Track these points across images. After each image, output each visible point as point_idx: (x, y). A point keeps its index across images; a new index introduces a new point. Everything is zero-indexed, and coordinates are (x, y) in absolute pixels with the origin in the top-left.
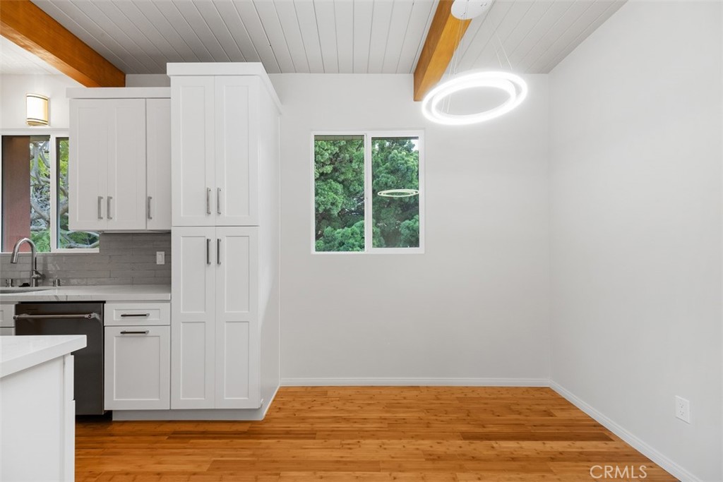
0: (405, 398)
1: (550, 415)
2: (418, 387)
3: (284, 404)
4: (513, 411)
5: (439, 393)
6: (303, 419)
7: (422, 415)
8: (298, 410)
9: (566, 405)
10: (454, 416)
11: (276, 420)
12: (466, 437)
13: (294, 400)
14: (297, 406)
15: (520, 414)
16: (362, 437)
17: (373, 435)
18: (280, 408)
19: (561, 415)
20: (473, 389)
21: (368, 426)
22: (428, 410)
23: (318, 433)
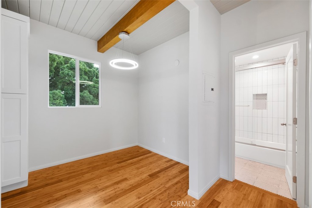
0: (95, 160)
1: (139, 151)
2: (99, 155)
3: (36, 177)
4: (129, 153)
5: (106, 155)
6: (52, 178)
7: (103, 162)
8: (47, 177)
9: (142, 148)
10: (113, 159)
11: (35, 184)
12: (118, 163)
13: (41, 174)
14: (45, 176)
15: (131, 153)
16: (83, 174)
17: (87, 173)
18: (35, 179)
19: (141, 151)
20: (117, 151)
21: (84, 171)
22: (104, 160)
23: (63, 180)
